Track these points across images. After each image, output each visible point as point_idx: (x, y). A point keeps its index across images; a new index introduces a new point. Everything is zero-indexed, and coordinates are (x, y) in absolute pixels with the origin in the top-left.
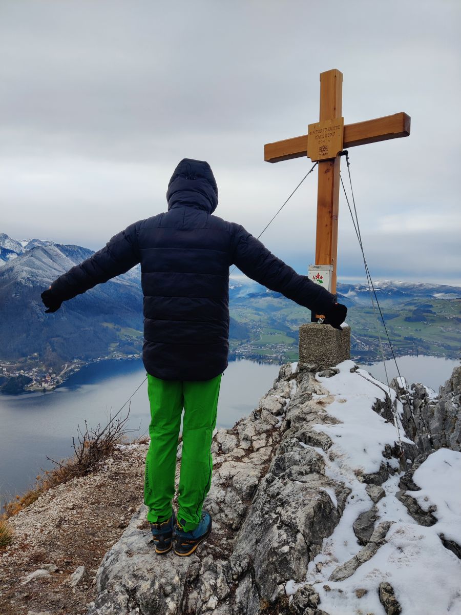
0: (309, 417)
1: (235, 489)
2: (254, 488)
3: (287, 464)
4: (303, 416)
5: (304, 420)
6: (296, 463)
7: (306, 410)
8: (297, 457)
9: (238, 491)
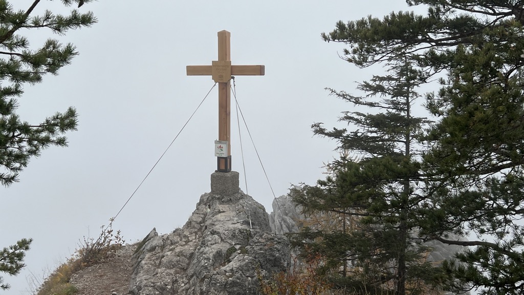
0: (216, 223)
1: (184, 256)
2: (192, 254)
3: (206, 242)
4: (213, 223)
5: (213, 225)
6: (209, 241)
7: (215, 220)
8: (210, 239)
9: (185, 256)
